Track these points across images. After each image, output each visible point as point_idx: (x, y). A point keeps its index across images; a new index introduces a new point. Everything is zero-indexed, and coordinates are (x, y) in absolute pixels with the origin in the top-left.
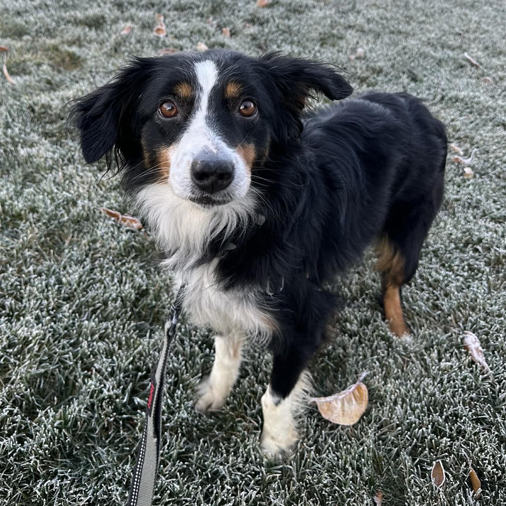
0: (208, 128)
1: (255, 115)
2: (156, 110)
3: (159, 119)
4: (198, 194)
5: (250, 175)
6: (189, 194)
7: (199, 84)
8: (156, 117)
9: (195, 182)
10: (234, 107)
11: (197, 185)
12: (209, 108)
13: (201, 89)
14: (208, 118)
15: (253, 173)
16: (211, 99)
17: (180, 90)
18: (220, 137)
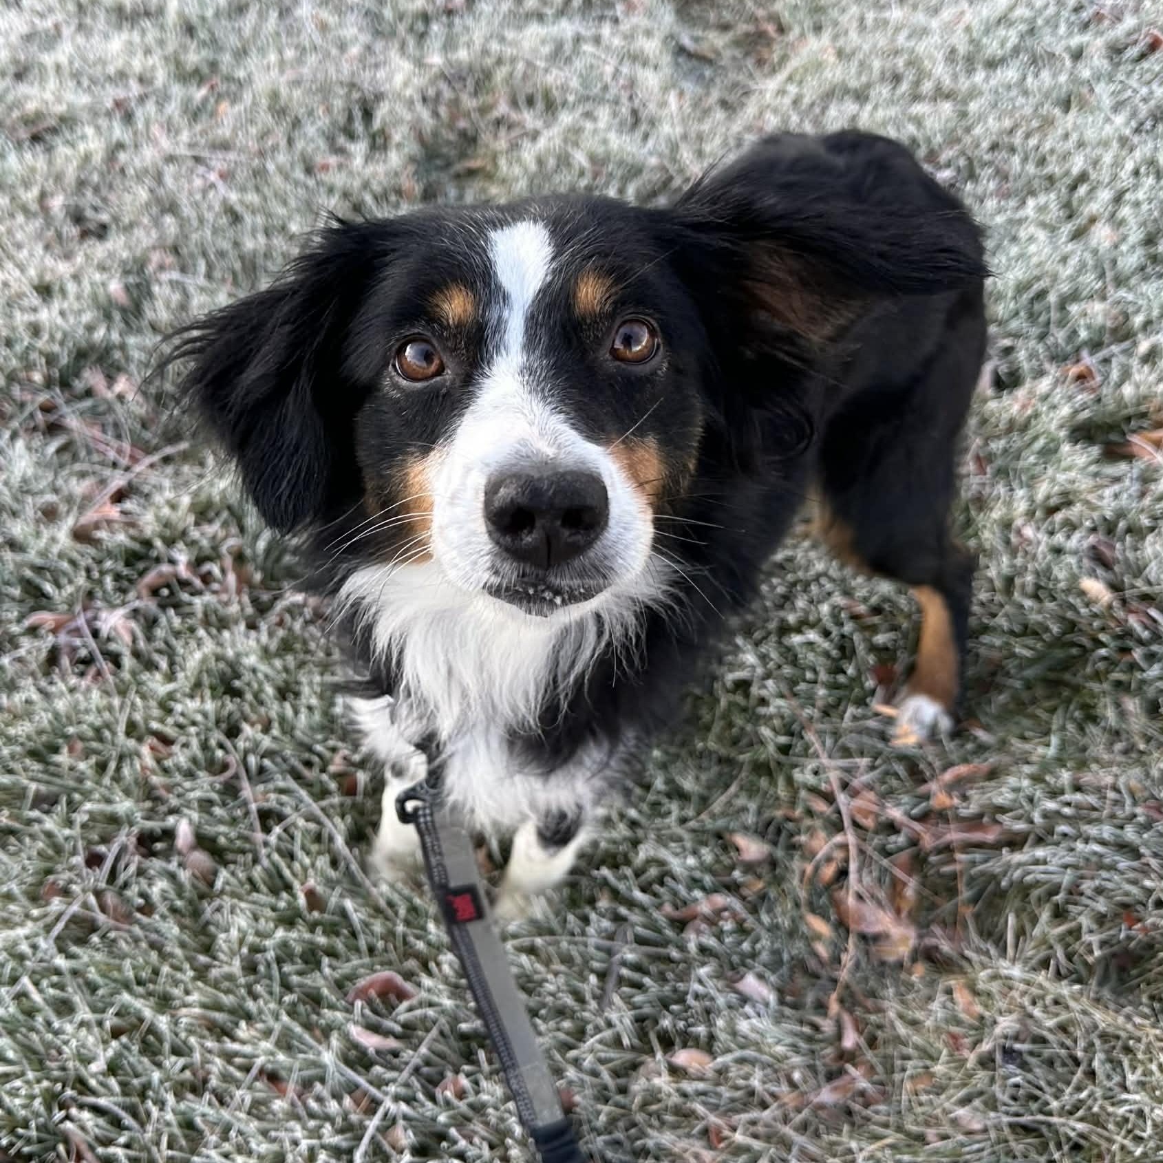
0: (526, 396)
1: (658, 359)
2: (386, 365)
3: (396, 386)
4: (510, 571)
5: (649, 515)
6: (486, 576)
7: (499, 287)
8: (387, 382)
9: (498, 543)
10: (599, 342)
11: (507, 550)
12: (530, 344)
13: (506, 298)
14: (527, 370)
15: (657, 509)
16: (532, 323)
17: (446, 306)
18: (562, 416)
